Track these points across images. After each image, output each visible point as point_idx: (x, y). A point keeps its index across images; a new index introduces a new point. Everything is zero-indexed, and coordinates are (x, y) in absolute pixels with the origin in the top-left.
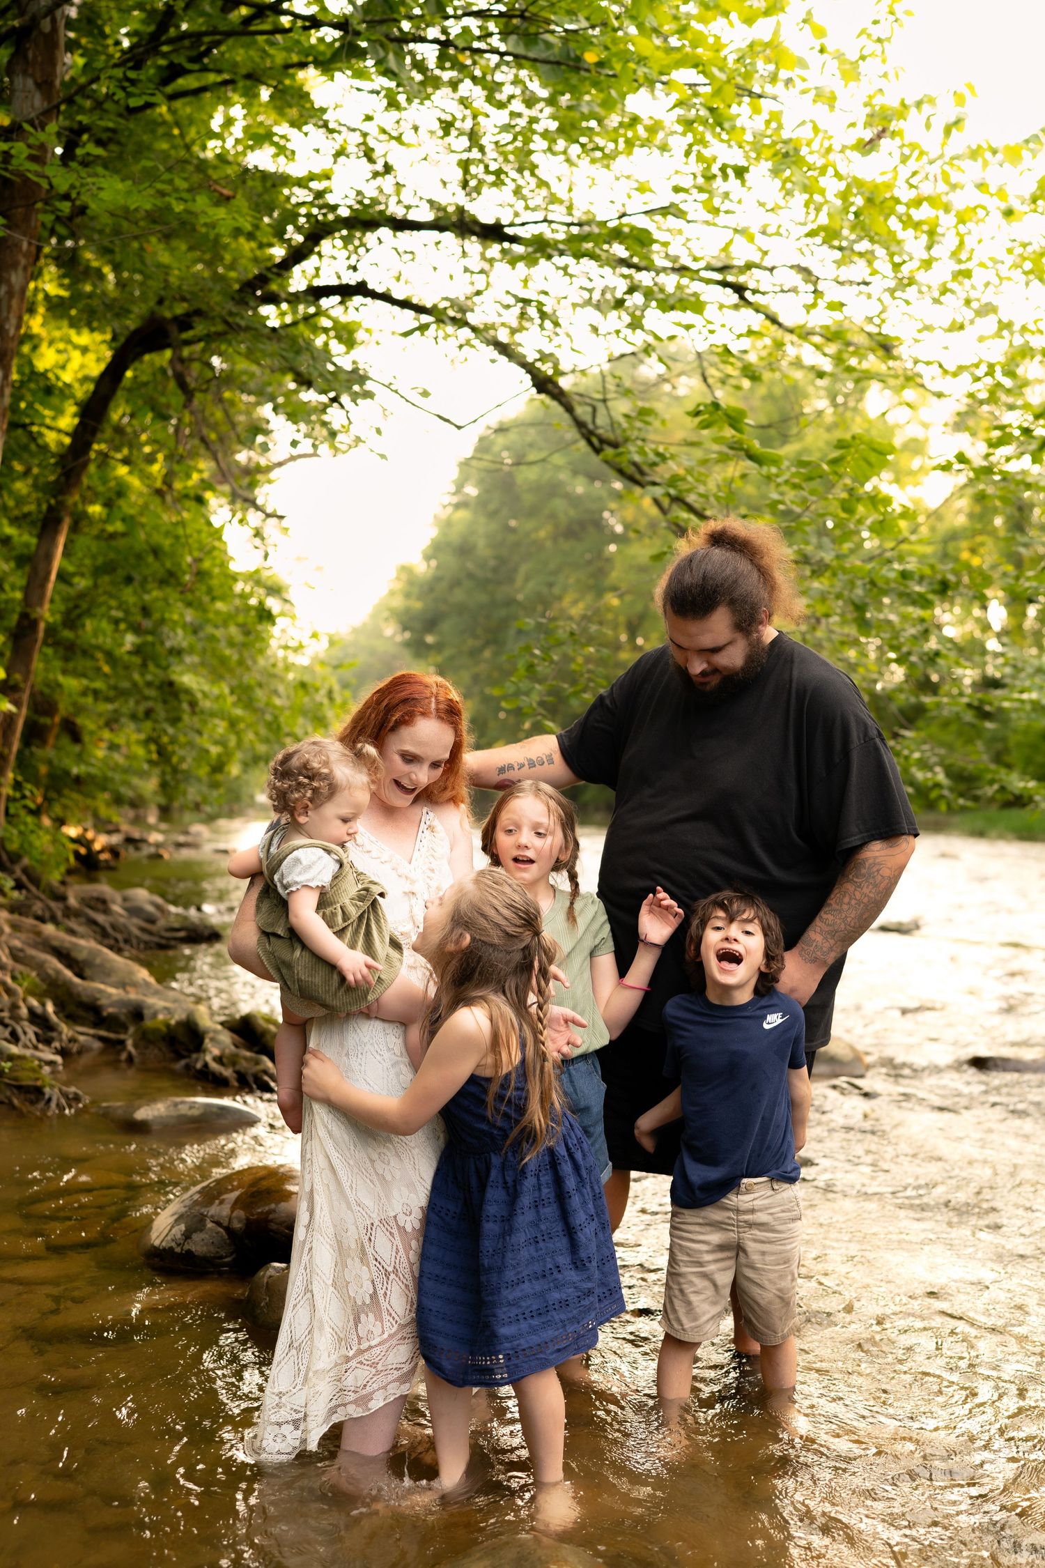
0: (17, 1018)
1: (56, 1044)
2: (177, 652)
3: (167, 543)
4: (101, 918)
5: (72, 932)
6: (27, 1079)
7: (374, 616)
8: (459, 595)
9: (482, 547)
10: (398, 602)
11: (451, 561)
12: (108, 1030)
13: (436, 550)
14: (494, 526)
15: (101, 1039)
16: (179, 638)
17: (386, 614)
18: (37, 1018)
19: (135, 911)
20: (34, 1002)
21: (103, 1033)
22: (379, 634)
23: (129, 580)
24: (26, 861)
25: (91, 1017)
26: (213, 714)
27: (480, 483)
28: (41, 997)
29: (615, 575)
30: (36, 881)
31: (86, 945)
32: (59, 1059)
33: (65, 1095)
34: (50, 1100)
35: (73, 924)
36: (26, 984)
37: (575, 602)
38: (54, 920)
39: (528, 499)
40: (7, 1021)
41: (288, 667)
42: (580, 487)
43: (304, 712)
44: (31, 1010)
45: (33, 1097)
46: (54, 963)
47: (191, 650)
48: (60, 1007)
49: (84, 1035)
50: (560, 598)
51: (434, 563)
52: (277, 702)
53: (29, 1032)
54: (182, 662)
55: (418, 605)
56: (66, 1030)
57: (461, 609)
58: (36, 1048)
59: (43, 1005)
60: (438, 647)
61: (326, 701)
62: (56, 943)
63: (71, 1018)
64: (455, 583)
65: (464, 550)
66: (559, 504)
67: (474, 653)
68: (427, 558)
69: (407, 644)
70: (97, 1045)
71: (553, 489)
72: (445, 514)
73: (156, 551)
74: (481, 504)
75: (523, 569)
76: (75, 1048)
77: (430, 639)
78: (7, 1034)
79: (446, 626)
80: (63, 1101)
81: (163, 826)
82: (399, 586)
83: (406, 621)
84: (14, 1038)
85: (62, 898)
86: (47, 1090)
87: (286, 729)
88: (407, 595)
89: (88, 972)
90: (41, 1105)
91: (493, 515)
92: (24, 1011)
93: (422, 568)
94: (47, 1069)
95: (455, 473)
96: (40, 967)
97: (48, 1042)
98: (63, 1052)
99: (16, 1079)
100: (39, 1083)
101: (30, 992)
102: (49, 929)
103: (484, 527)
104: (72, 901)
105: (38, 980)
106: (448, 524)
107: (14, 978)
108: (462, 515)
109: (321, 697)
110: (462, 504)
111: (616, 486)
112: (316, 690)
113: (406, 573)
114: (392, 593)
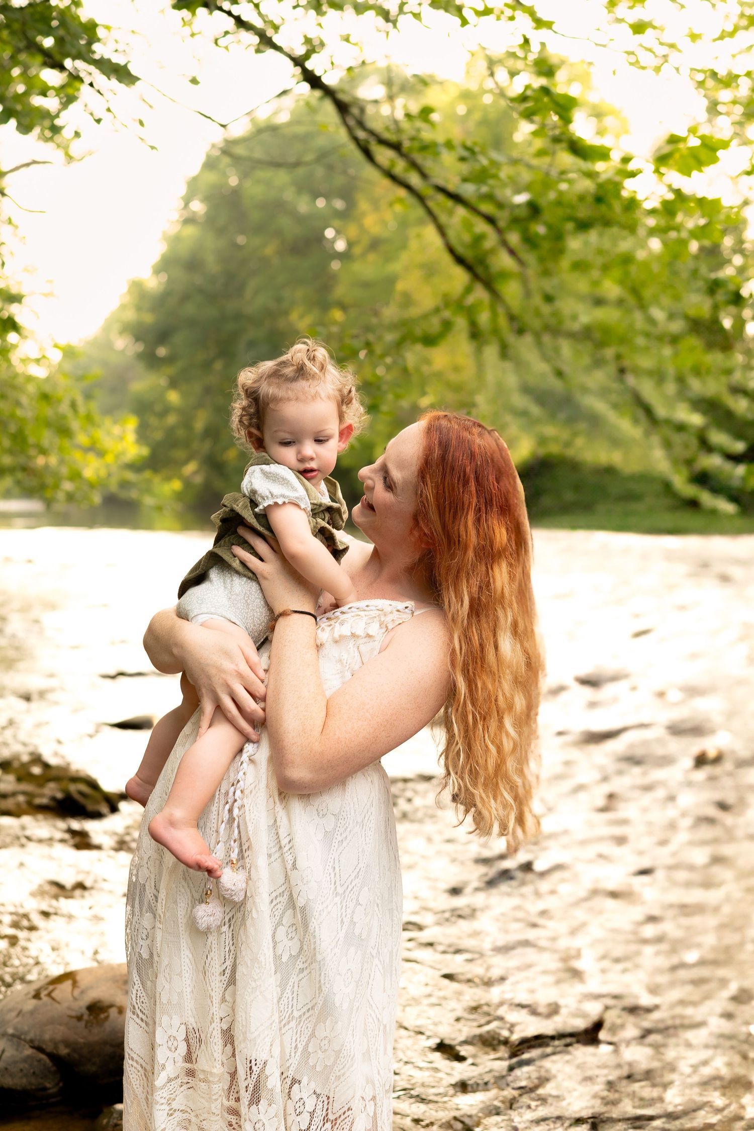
7: (107, 329)
8: (190, 309)
9: (212, 264)
10: (130, 315)
11: (181, 275)
13: (165, 265)
17: (116, 327)
22: (109, 346)
27: (206, 199)
29: (340, 291)
37: (301, 317)
39: (255, 216)
41: (30, 379)
42: (303, 206)
43: (48, 424)
50: (286, 313)
51: (164, 277)
52: (19, 412)
55: (149, 318)
57: (192, 323)
60: (170, 360)
61: (69, 414)
64: (185, 298)
65: (193, 264)
66: (285, 222)
67: (207, 366)
68: (157, 270)
69: (140, 356)
71: (277, 206)
72: (174, 230)
74: (210, 221)
75: (252, 285)
77: (162, 351)
79: (179, 339)
82: (127, 299)
83: (138, 333)
87: (31, 440)
88: (139, 308)
91: (221, 231)
93: (153, 283)
95: (183, 190)
103: (212, 244)
106: (175, 240)
108: (191, 231)
109: (64, 408)
110: (189, 221)
111: (339, 204)
112: (59, 401)
113: (137, 287)
114: (123, 307)
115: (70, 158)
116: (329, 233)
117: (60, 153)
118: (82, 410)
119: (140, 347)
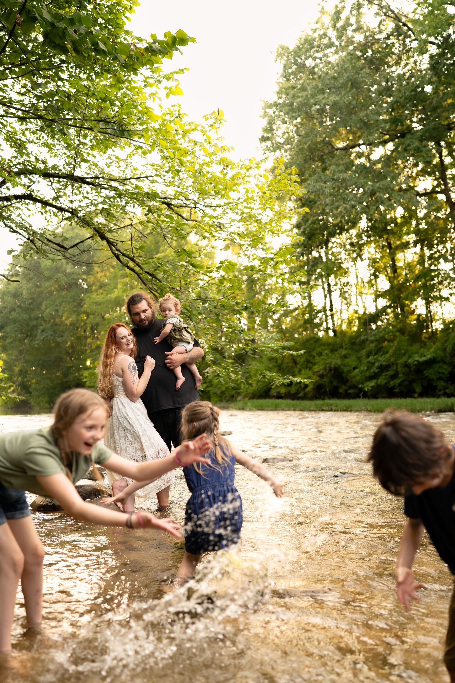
9: (25, 294)
14: (30, 285)
27: (23, 266)
29: (86, 306)
39: (47, 273)
50: (61, 316)
64: (12, 310)
66: (60, 276)
67: (21, 341)
71: (58, 270)
74: (25, 275)
91: (30, 280)
95: (10, 261)
103: (26, 285)
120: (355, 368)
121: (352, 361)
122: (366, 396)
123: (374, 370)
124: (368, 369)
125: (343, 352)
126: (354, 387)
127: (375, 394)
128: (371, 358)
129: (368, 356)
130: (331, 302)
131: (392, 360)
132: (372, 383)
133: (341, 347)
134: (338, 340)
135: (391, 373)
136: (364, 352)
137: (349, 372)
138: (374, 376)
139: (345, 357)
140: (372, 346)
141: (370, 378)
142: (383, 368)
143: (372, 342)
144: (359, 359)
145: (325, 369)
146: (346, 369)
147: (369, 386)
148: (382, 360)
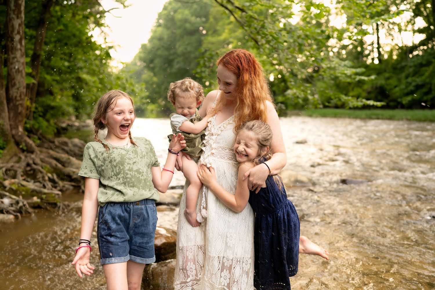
0: (45, 180)
1: (58, 188)
2: (81, 68)
3: (77, 33)
4: (66, 148)
5: (58, 152)
6: (51, 201)
7: (135, 59)
8: (160, 52)
9: (166, 37)
10: (142, 55)
11: (156, 42)
12: (74, 182)
13: (151, 40)
14: (169, 32)
15: (73, 186)
16: (81, 64)
17: (138, 59)
18: (51, 180)
19: (75, 145)
20: (50, 175)
21: (73, 184)
22: (135, 64)
23: (66, 44)
24: (41, 131)
25: (69, 179)
26: (93, 87)
27: (164, 19)
28: (52, 173)
30: (44, 137)
31: (64, 156)
32: (60, 193)
33: (65, 205)
34: (59, 207)
35: (57, 150)
36: (47, 169)
38: (51, 149)
39: (179, 24)
40: (42, 181)
42: (193, 20)
44: (49, 178)
45: (54, 206)
46: (54, 162)
47: (85, 67)
48: (58, 176)
49: (67, 185)
51: (152, 43)
53: (49, 185)
54: (82, 71)
56: (61, 183)
57: (160, 56)
58: (52, 189)
59: (53, 176)
60: (154, 68)
61: (126, 83)
62: (55, 156)
63: (62, 179)
64: (158, 49)
65: (160, 39)
66: (187, 25)
68: (149, 42)
69: (145, 67)
70: (71, 188)
71: (186, 21)
72: (154, 29)
73: (74, 36)
74: (165, 25)
75: (178, 44)
76: (64, 189)
77: (152, 65)
78: (42, 185)
79: (156, 61)
80: (64, 207)
81: (78, 121)
82: (141, 50)
83: (144, 60)
84: (44, 187)
85: (53, 142)
86: (58, 204)
88: (144, 53)
89: (66, 165)
90: (57, 209)
91: (168, 29)
92: (47, 178)
93: (148, 45)
94: (57, 196)
95: (157, 17)
96: (50, 164)
97: (56, 187)
98: (61, 190)
99: (47, 200)
100: (55, 201)
101: (49, 172)
102: (51, 152)
103: (166, 33)
104: (57, 143)
105: (50, 168)
106: (155, 32)
107: (42, 168)
108: (160, 29)
109: (124, 81)
110: (159, 25)
111: (204, 19)
112: (122, 79)
113: (144, 46)
114: (140, 52)
115: (125, 6)
116: (201, 28)
117: (122, 5)
118: (129, 82)
119: (145, 64)
120: (395, 87)
121: (393, 82)
122: (403, 107)
123: (411, 88)
124: (407, 87)
125: (387, 75)
126: (394, 100)
127: (410, 106)
128: (410, 80)
129: (407, 77)
130: (378, 38)
131: (428, 80)
132: (409, 98)
133: (385, 71)
134: (383, 66)
135: (425, 90)
136: (403, 75)
137: (391, 89)
138: (412, 93)
139: (388, 78)
140: (411, 70)
141: (407, 94)
142: (418, 87)
143: (411, 67)
144: (399, 80)
145: (372, 87)
146: (388, 88)
147: (406, 100)
148: (419, 80)
